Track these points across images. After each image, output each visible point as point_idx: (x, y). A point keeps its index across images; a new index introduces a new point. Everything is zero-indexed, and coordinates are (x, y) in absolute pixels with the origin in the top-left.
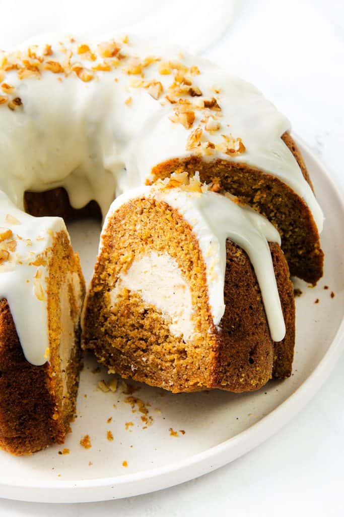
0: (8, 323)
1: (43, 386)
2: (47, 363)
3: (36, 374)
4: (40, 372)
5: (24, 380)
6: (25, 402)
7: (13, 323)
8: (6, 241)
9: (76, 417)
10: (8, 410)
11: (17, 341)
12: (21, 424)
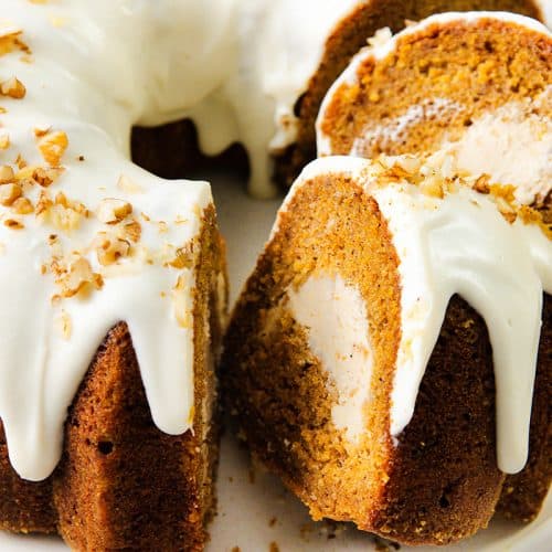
0: (128, 364)
1: (178, 467)
2: (189, 431)
3: (167, 447)
4: (174, 445)
5: (147, 458)
6: (144, 492)
7: (136, 364)
8: (123, 223)
9: (216, 514)
10: (117, 506)
11: (141, 393)
12: (134, 528)
